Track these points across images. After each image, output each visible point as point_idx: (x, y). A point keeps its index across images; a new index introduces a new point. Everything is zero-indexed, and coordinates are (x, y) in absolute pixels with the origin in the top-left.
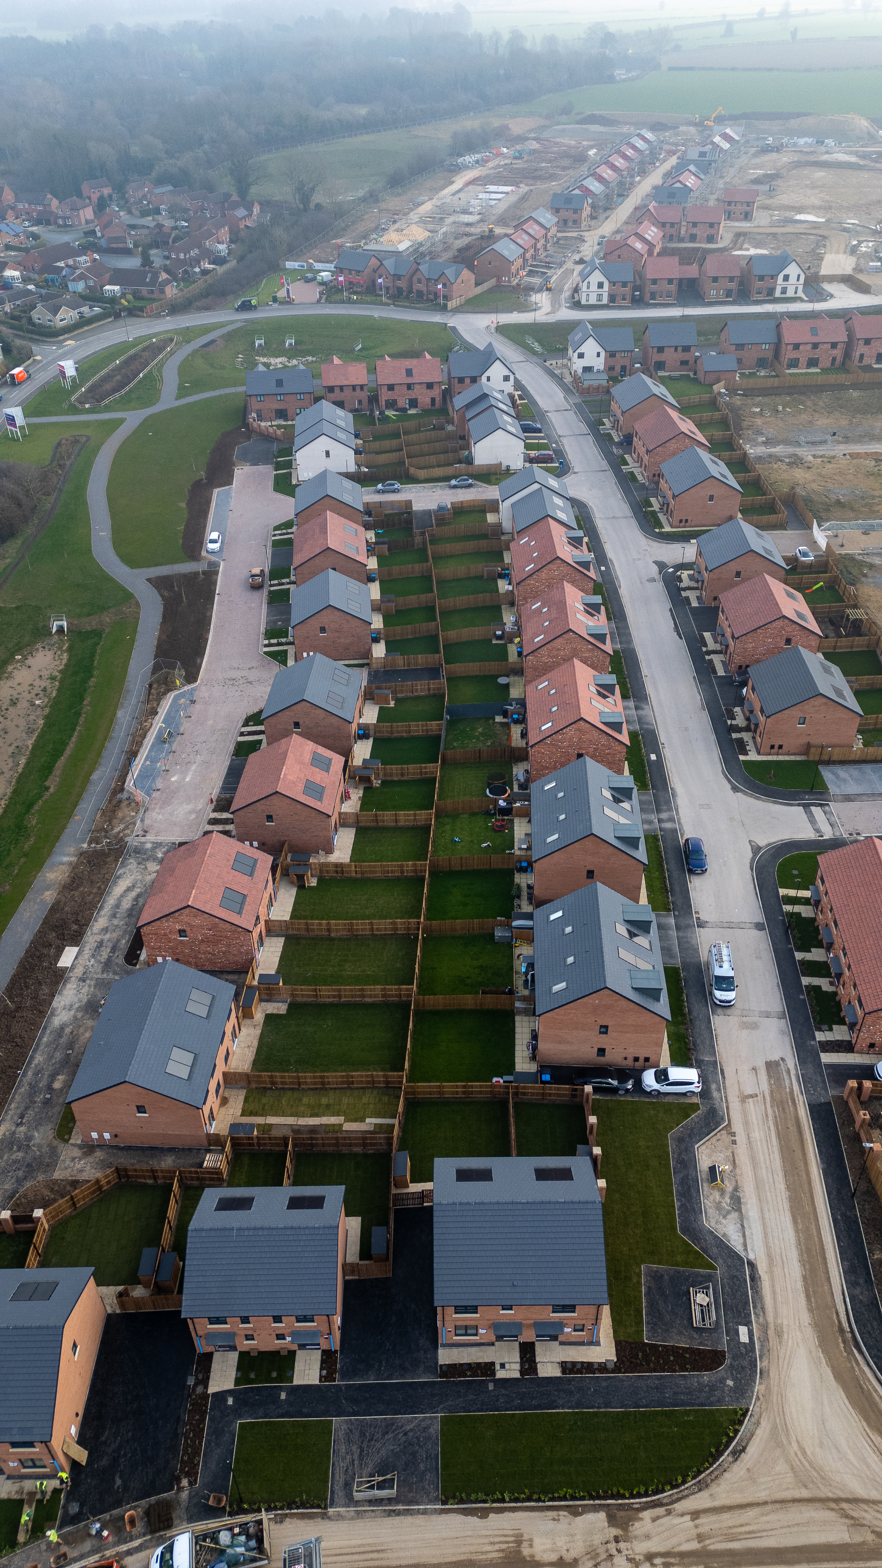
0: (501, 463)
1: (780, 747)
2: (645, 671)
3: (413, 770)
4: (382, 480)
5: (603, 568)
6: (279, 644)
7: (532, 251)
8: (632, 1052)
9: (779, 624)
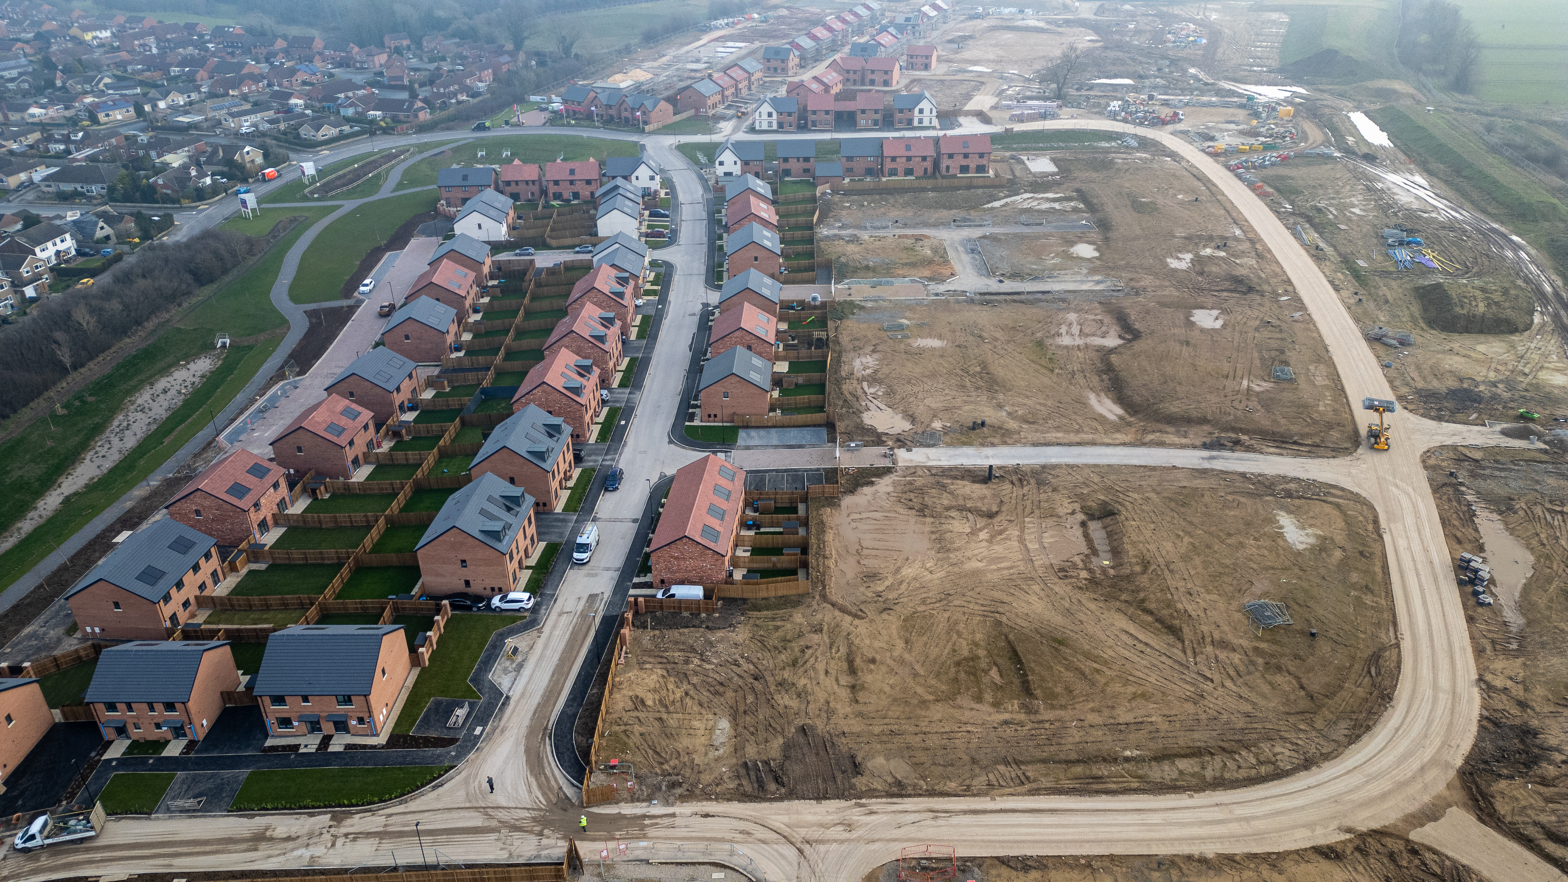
0: (614, 234)
1: (715, 416)
2: (650, 371)
3: (434, 427)
4: (522, 247)
5: (660, 306)
8: (489, 584)
9: (739, 333)
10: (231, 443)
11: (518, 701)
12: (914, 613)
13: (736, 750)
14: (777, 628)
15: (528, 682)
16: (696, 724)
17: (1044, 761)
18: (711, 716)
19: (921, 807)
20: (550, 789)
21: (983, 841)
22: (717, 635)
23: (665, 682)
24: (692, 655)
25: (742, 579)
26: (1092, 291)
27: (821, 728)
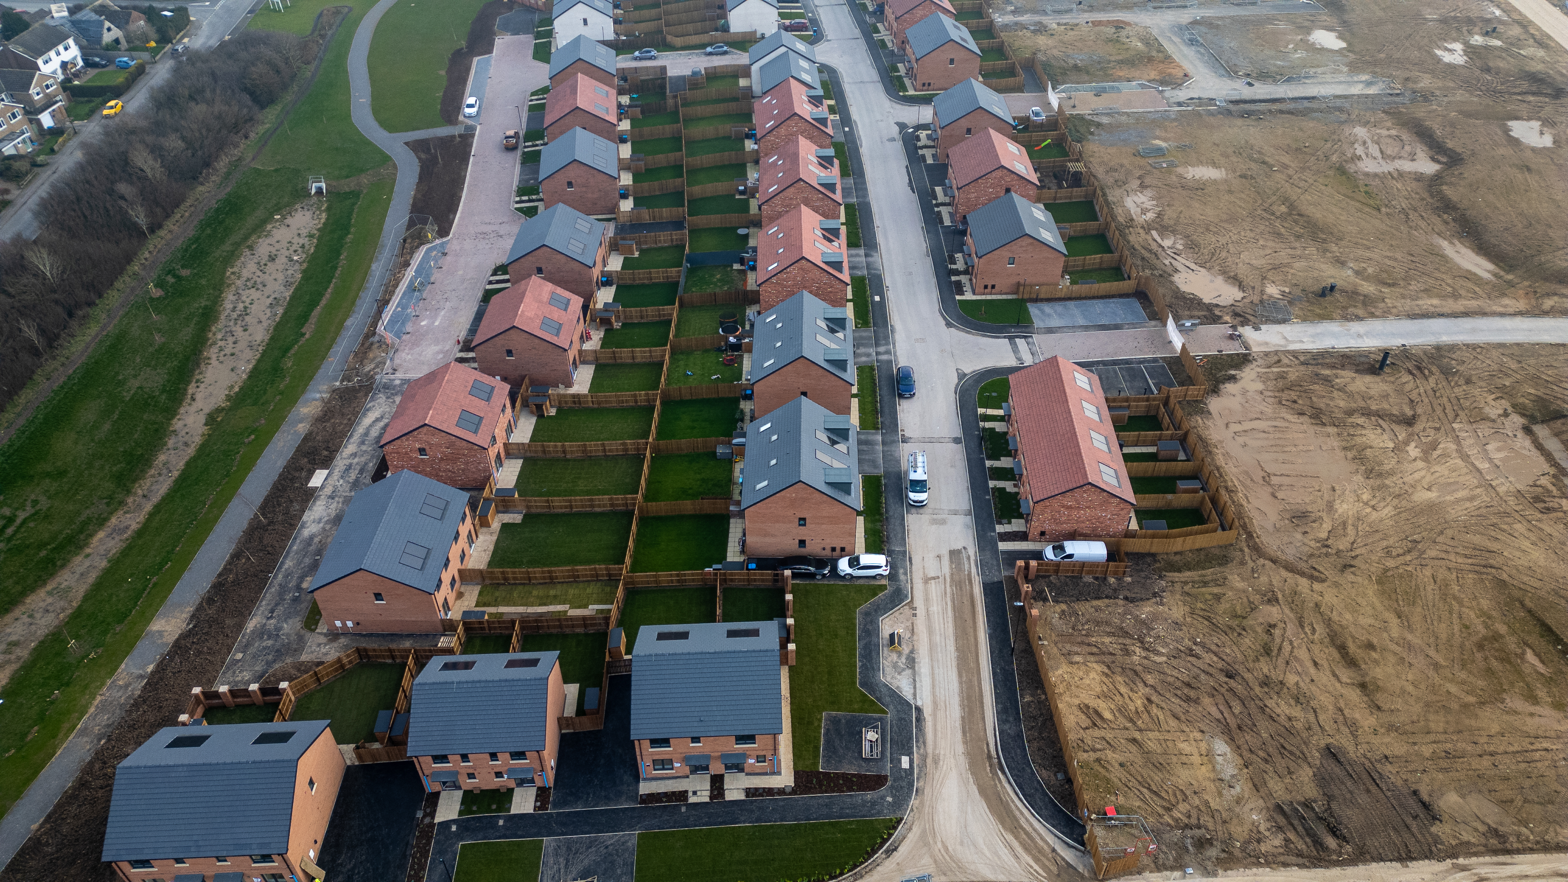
0: (755, 31)
1: (993, 287)
2: (877, 221)
3: (651, 312)
4: (639, 48)
5: (847, 129)
6: (530, 201)
8: (830, 543)
9: (999, 173)
10: (399, 338)
11: (934, 714)
12: (1385, 570)
13: (1255, 786)
14: (1218, 598)
15: (933, 686)
16: (1184, 746)
18: (1198, 735)
20: (1041, 851)
22: (1146, 610)
23: (1113, 683)
24: (1128, 641)
25: (1141, 528)
26: (1367, 96)
27: (1351, 749)
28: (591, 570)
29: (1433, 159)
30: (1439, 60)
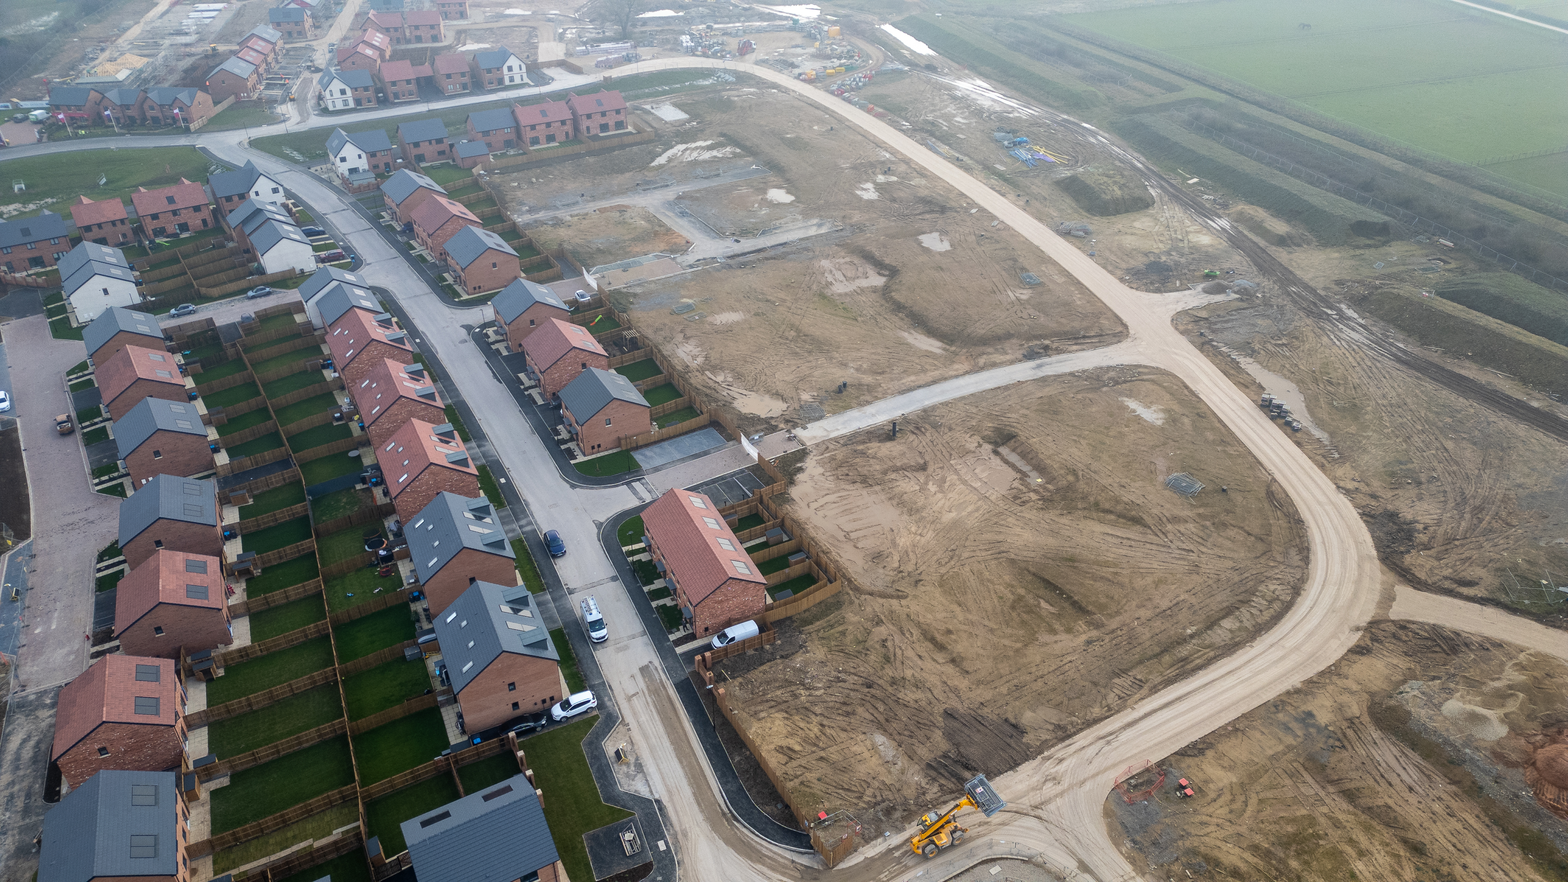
0: (294, 269)
1: (599, 446)
2: (477, 415)
3: (290, 550)
4: (175, 305)
5: (418, 341)
6: (111, 480)
7: (264, 66)
8: (538, 698)
9: (572, 354)
10: (15, 653)
11: (671, 799)
12: (942, 576)
13: (909, 757)
14: (843, 633)
15: (663, 779)
16: (856, 749)
17: (1141, 662)
18: (862, 737)
19: (1090, 739)
20: (784, 866)
21: (1156, 745)
22: (798, 661)
23: (793, 723)
24: (793, 688)
25: (775, 601)
26: (821, 235)
27: (959, 707)
28: (324, 799)
29: (879, 274)
30: (860, 199)
